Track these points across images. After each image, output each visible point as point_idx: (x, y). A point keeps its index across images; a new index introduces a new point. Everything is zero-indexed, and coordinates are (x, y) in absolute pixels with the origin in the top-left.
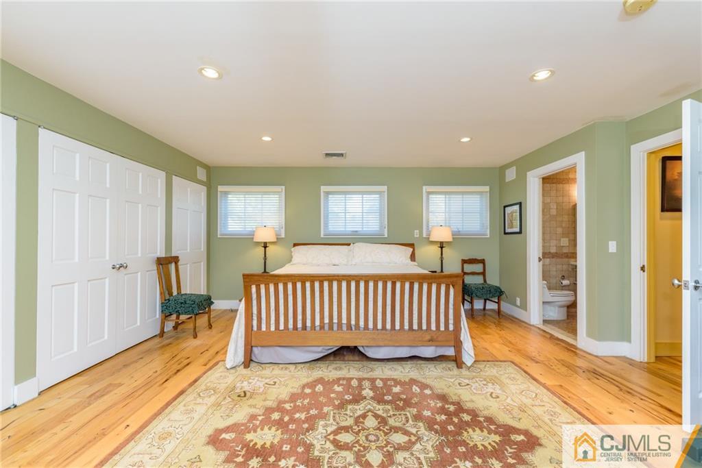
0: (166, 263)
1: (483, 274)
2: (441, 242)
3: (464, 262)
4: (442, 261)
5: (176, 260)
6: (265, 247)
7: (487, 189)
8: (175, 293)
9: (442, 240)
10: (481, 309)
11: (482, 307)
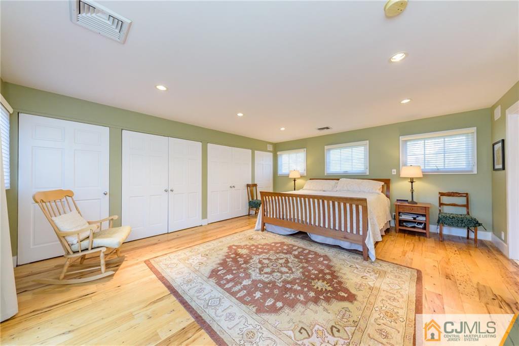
0: (252, 187)
1: (467, 206)
2: (411, 178)
3: (442, 194)
4: (412, 193)
5: (255, 185)
6: (295, 181)
7: (474, 129)
8: (255, 199)
9: (413, 177)
10: (463, 238)
11: (465, 236)
